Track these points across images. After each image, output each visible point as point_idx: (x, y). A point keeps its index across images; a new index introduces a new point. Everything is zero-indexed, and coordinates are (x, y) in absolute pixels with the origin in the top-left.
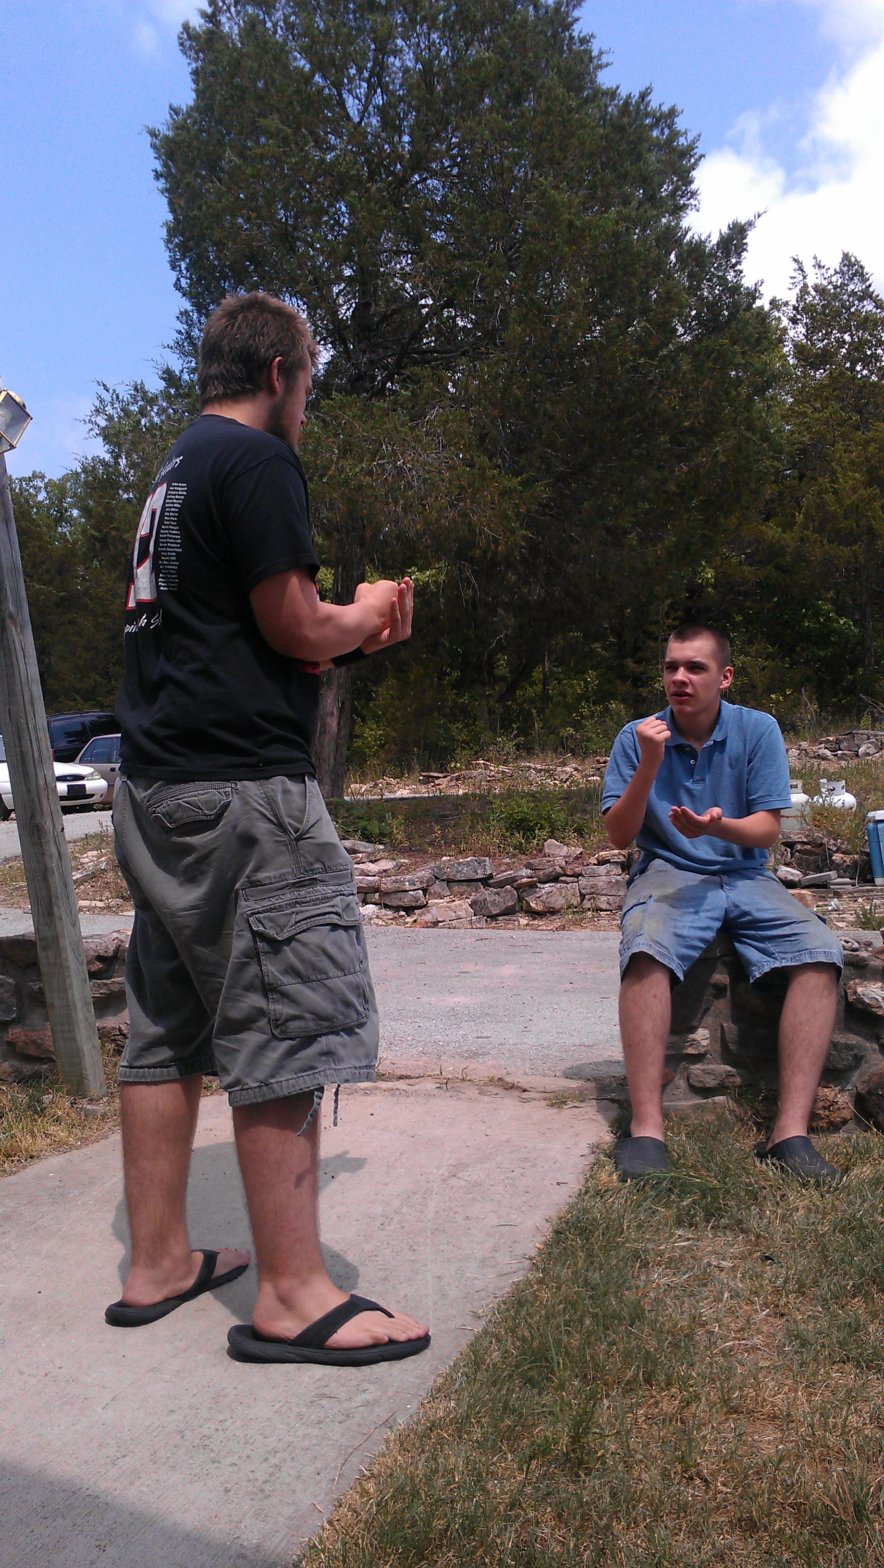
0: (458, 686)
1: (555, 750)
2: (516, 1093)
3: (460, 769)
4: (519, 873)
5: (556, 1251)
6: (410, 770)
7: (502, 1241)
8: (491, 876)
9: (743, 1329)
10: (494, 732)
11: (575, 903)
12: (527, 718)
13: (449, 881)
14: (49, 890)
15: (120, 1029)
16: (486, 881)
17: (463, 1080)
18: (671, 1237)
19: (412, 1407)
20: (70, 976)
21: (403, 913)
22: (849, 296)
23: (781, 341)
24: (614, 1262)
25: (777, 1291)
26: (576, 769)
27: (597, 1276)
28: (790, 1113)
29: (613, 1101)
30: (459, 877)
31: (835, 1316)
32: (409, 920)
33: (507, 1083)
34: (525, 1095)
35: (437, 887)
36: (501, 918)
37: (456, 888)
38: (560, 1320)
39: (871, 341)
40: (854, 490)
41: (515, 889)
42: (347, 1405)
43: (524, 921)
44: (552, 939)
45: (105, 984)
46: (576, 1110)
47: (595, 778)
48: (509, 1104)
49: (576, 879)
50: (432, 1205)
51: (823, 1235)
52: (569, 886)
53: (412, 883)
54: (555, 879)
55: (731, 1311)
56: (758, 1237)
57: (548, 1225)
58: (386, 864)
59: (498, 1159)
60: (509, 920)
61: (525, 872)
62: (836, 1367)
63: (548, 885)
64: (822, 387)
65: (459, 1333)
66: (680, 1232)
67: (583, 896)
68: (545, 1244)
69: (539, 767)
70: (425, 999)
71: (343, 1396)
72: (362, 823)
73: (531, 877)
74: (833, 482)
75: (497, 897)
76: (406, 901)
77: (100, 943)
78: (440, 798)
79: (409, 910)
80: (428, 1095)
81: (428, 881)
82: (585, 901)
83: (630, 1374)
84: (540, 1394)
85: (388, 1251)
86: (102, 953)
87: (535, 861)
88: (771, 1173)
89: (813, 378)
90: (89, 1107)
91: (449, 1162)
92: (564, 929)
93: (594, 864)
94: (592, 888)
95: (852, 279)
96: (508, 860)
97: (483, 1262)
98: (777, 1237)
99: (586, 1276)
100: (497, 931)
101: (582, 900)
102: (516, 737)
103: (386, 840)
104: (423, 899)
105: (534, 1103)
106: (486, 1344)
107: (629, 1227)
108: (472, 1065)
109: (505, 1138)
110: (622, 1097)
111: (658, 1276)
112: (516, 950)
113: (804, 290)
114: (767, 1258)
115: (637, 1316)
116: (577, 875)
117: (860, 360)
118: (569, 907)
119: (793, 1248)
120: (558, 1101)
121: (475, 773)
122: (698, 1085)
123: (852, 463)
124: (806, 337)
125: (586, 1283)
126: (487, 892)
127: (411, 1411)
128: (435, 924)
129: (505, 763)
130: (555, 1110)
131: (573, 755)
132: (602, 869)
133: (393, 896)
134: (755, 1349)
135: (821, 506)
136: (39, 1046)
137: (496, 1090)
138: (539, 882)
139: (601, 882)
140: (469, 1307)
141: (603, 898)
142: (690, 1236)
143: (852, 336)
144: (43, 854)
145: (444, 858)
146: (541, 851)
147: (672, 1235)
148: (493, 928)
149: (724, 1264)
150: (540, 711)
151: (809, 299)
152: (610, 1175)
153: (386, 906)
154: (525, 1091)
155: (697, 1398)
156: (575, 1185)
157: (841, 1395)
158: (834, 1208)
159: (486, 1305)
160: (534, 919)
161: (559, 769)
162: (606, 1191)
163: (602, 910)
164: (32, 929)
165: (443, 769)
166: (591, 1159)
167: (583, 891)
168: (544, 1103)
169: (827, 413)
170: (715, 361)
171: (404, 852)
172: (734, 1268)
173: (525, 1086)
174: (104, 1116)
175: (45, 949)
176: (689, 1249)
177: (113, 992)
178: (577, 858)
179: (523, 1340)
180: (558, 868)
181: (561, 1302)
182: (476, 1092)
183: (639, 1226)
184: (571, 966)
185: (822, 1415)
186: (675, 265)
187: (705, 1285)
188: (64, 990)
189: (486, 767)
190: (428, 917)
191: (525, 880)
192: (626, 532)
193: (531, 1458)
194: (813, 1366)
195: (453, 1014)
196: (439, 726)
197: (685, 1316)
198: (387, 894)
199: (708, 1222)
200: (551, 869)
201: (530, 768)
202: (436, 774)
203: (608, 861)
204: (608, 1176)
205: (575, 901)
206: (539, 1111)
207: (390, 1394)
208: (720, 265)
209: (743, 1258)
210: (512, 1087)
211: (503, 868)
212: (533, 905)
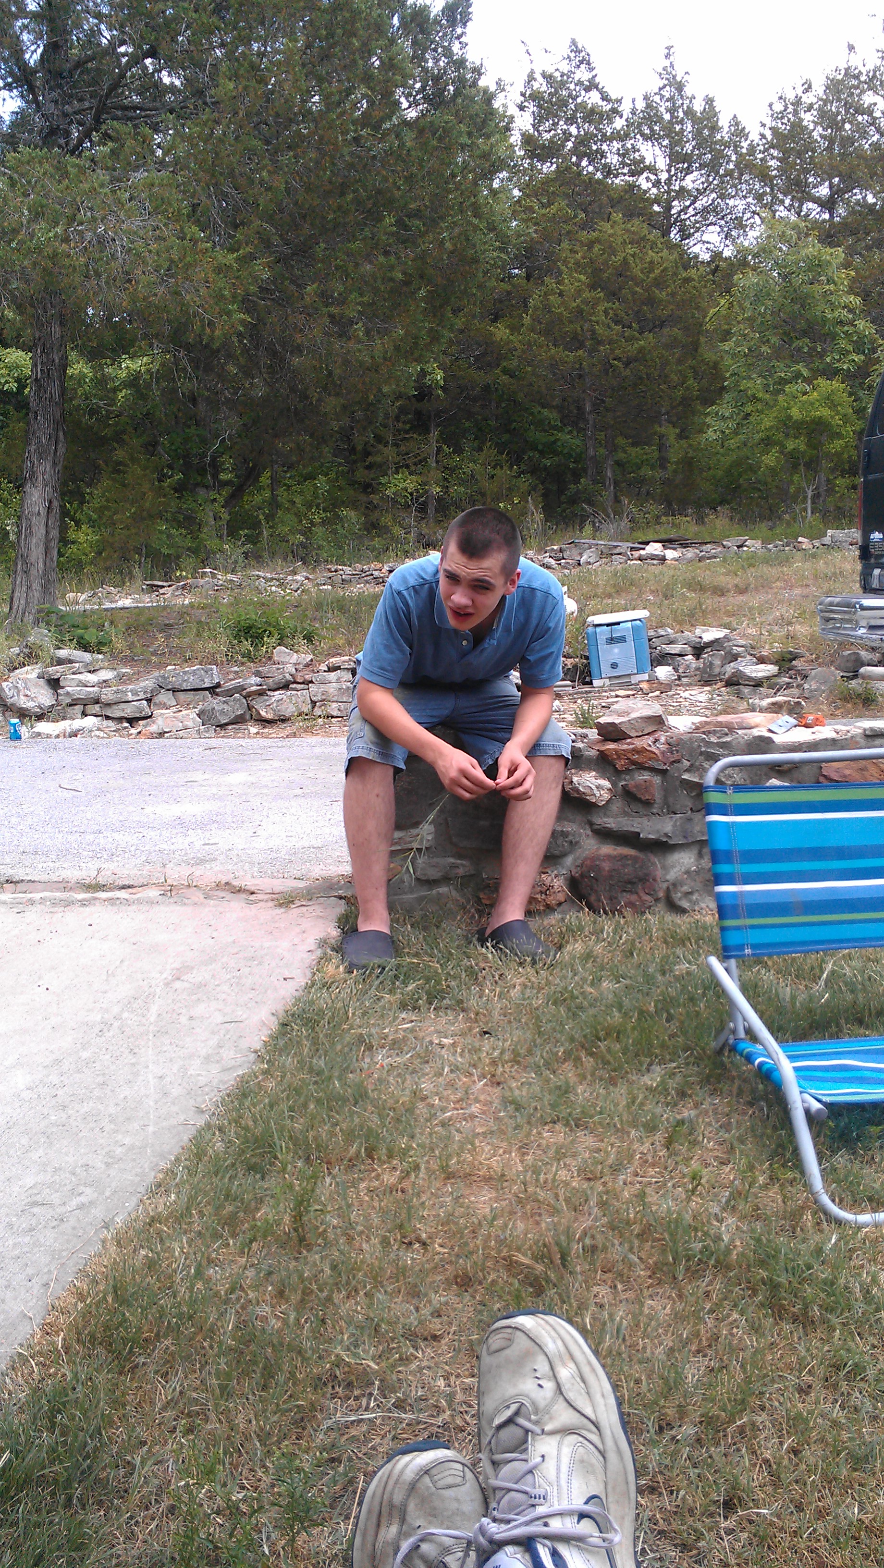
1: (285, 558)
2: (243, 896)
3: (187, 578)
4: (248, 681)
5: (281, 1043)
6: (132, 577)
7: (228, 1036)
8: (218, 685)
9: (461, 1100)
10: (221, 537)
11: (306, 710)
12: (255, 525)
13: (175, 691)
16: (213, 690)
17: (189, 886)
18: (394, 1021)
19: (131, 1204)
21: (126, 725)
22: (576, 85)
23: (508, 129)
24: (339, 1047)
25: (494, 1063)
26: (307, 578)
27: (322, 1063)
28: (510, 899)
29: (341, 898)
30: (185, 686)
31: (548, 1081)
32: (133, 731)
33: (234, 887)
34: (253, 897)
35: (164, 697)
36: (230, 727)
37: (181, 695)
38: (284, 1107)
39: (596, 136)
40: (579, 292)
41: (245, 698)
42: (62, 1210)
43: (253, 730)
44: (282, 747)
46: (304, 909)
47: (326, 587)
48: (236, 907)
49: (306, 687)
50: (154, 1009)
51: (537, 1009)
52: (299, 693)
53: (135, 693)
54: (286, 686)
55: (451, 1085)
56: (477, 1014)
57: (274, 1019)
58: (106, 675)
59: (225, 960)
60: (239, 729)
61: (254, 680)
62: (547, 1128)
63: (277, 693)
64: (548, 181)
65: (181, 1128)
66: (403, 1015)
67: (314, 703)
68: (271, 1036)
69: (269, 575)
70: (149, 810)
71: (57, 1201)
72: (80, 631)
73: (260, 686)
74: (558, 283)
75: (225, 706)
76: (128, 711)
78: (165, 608)
79: (132, 721)
80: (151, 902)
81: (152, 691)
82: (315, 709)
83: (353, 1150)
84: (263, 1178)
85: (108, 1057)
87: (264, 669)
88: (490, 956)
89: (540, 172)
91: (174, 966)
92: (295, 736)
93: (325, 671)
94: (323, 695)
95: (579, 66)
96: (236, 669)
97: (207, 1059)
98: (496, 1013)
99: (311, 1063)
100: (226, 740)
101: (313, 707)
102: (243, 544)
103: (104, 649)
104: (147, 710)
105: (261, 904)
106: (208, 1136)
107: (353, 1014)
108: (198, 871)
109: (230, 939)
110: (349, 894)
111: (381, 1057)
112: (245, 758)
113: (531, 78)
114: (486, 1033)
115: (361, 1096)
116: (308, 683)
117: (585, 155)
118: (300, 715)
119: (510, 1022)
120: (286, 901)
121: (201, 582)
122: (423, 878)
123: (577, 263)
124: (533, 126)
125: (311, 1070)
126: (215, 702)
127: (130, 1209)
128: (161, 735)
129: (233, 572)
130: (283, 910)
131: (304, 563)
132: (333, 676)
133: (115, 707)
134: (473, 1117)
135: (547, 308)
137: (222, 894)
138: (269, 690)
139: (332, 688)
140: (192, 1102)
141: (334, 705)
142: (414, 1018)
143: (578, 128)
145: (169, 668)
146: (270, 658)
147: (395, 1018)
148: (223, 737)
149: (445, 1041)
150: (269, 518)
151: (536, 85)
152: (338, 967)
153: (108, 718)
154: (253, 893)
155: (417, 1168)
156: (302, 980)
157: (551, 1153)
158: (548, 983)
159: (209, 1099)
160: (263, 728)
161: (290, 578)
162: (333, 983)
163: (333, 717)
165: (167, 577)
166: (319, 953)
167: (314, 699)
168: (271, 904)
169: (554, 209)
170: (440, 139)
171: (129, 661)
172: (454, 1045)
173: (253, 889)
176: (412, 1030)
178: (307, 665)
179: (246, 1129)
180: (287, 675)
181: (285, 1090)
182: (202, 897)
183: (364, 1014)
184: (301, 772)
185: (534, 1172)
186: (398, 28)
187: (427, 1062)
189: (214, 576)
190: (154, 728)
191: (254, 688)
192: (351, 322)
193: (251, 1242)
194: (526, 1128)
195: (180, 823)
196: (161, 532)
197: (407, 1092)
198: (109, 705)
199: (431, 1004)
200: (281, 677)
201: (259, 577)
202: (160, 583)
203: (339, 668)
204: (335, 969)
205: (306, 708)
206: (267, 913)
207: (107, 1194)
208: (445, 35)
209: (463, 1034)
210: (240, 890)
211: (231, 677)
212: (263, 713)
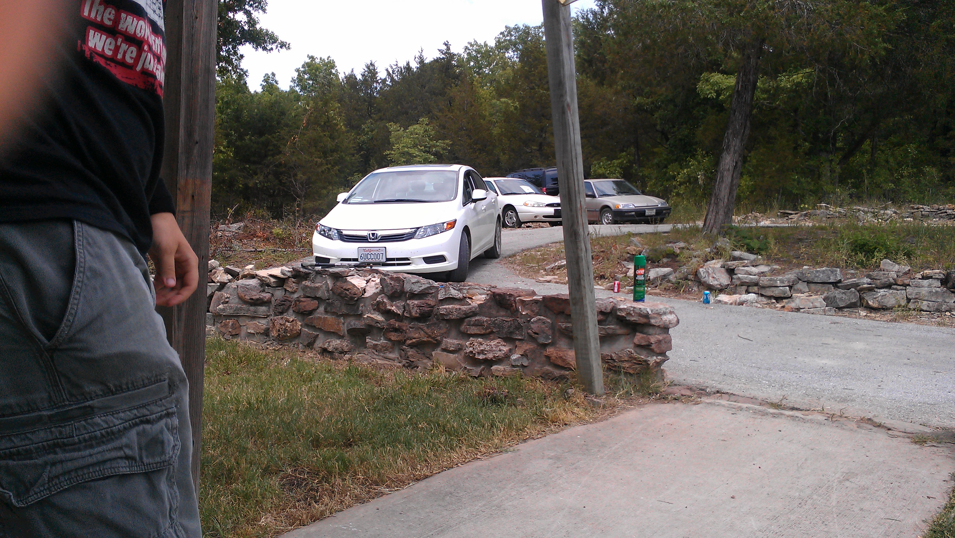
0: (810, 153)
1: (879, 199)
2: (884, 430)
3: (808, 209)
4: (862, 281)
6: (771, 207)
7: (891, 530)
8: (840, 281)
12: (859, 176)
13: (809, 282)
14: (579, 270)
15: (611, 356)
16: (836, 284)
17: (841, 416)
20: (588, 322)
21: (774, 301)
26: (895, 213)
30: (816, 280)
32: (779, 305)
33: (877, 423)
34: (890, 432)
35: (801, 286)
36: (846, 310)
37: (813, 286)
41: (858, 291)
43: (863, 313)
44: (888, 328)
45: (604, 328)
46: (935, 449)
47: (909, 219)
48: (881, 437)
49: (904, 288)
50: (834, 496)
52: (899, 292)
53: (782, 281)
54: (889, 286)
58: (763, 268)
59: (879, 473)
60: (852, 312)
61: (866, 280)
63: (883, 290)
67: (909, 300)
69: (866, 209)
70: (800, 359)
72: (748, 241)
73: (870, 284)
75: (844, 296)
76: (776, 292)
77: (603, 304)
78: (797, 228)
79: (778, 299)
80: (820, 423)
81: (793, 281)
82: (910, 304)
86: (603, 310)
87: (874, 274)
90: (595, 400)
91: (842, 470)
92: (895, 322)
93: (919, 279)
94: (916, 294)
96: (852, 271)
100: (844, 318)
101: (908, 303)
102: (850, 188)
103: (763, 253)
104: (789, 293)
105: (899, 439)
108: (845, 407)
109: (881, 460)
112: (861, 332)
116: (906, 285)
120: (919, 440)
121: (818, 212)
126: (837, 292)
128: (798, 310)
129: (841, 206)
130: (917, 446)
131: (893, 202)
132: (926, 282)
133: (768, 289)
136: (564, 360)
137: (867, 426)
138: (876, 288)
139: (924, 291)
141: (925, 303)
144: (577, 248)
145: (805, 267)
146: (878, 266)
148: (842, 316)
150: (870, 172)
153: (762, 295)
154: (889, 429)
156: (943, 501)
160: (871, 312)
161: (882, 212)
163: (924, 311)
164: (567, 292)
165: (795, 208)
167: (909, 297)
168: (908, 440)
171: (777, 261)
173: (889, 426)
174: (604, 407)
175: (575, 304)
177: (608, 334)
178: (906, 273)
180: (891, 279)
182: (855, 426)
184: (906, 348)
188: (584, 329)
189: (827, 208)
190: (793, 305)
191: (865, 286)
195: (823, 371)
196: (794, 180)
198: (764, 287)
200: (886, 280)
201: (859, 210)
202: (790, 212)
203: (931, 277)
205: (903, 303)
206: (907, 446)
210: (880, 426)
211: (849, 276)
212: (870, 303)
